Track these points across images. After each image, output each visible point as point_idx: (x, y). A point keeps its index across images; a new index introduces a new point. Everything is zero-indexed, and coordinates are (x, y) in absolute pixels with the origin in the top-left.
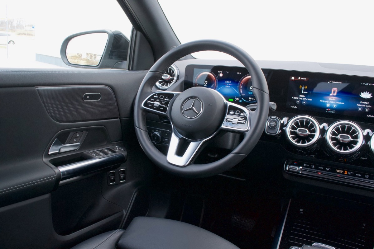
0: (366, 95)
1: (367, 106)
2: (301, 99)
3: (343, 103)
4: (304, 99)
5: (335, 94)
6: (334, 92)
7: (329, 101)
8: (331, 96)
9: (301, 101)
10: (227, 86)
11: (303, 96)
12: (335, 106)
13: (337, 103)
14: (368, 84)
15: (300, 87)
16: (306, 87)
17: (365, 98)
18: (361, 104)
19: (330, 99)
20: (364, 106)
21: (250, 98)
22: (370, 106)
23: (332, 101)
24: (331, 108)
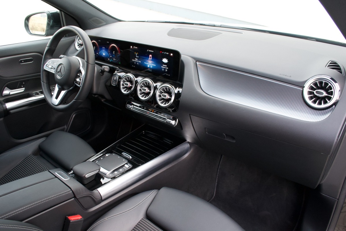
0: (165, 61)
1: (166, 68)
2: (136, 61)
3: (155, 65)
4: (137, 61)
5: (151, 59)
6: (150, 57)
7: (149, 63)
8: (149, 60)
9: (136, 62)
10: (104, 51)
11: (137, 59)
12: (151, 67)
13: (152, 65)
14: (165, 53)
15: (135, 53)
16: (138, 53)
17: (165, 62)
18: (163, 66)
19: (149, 62)
20: (165, 68)
21: (114, 59)
22: (167, 68)
23: (150, 63)
24: (150, 68)
